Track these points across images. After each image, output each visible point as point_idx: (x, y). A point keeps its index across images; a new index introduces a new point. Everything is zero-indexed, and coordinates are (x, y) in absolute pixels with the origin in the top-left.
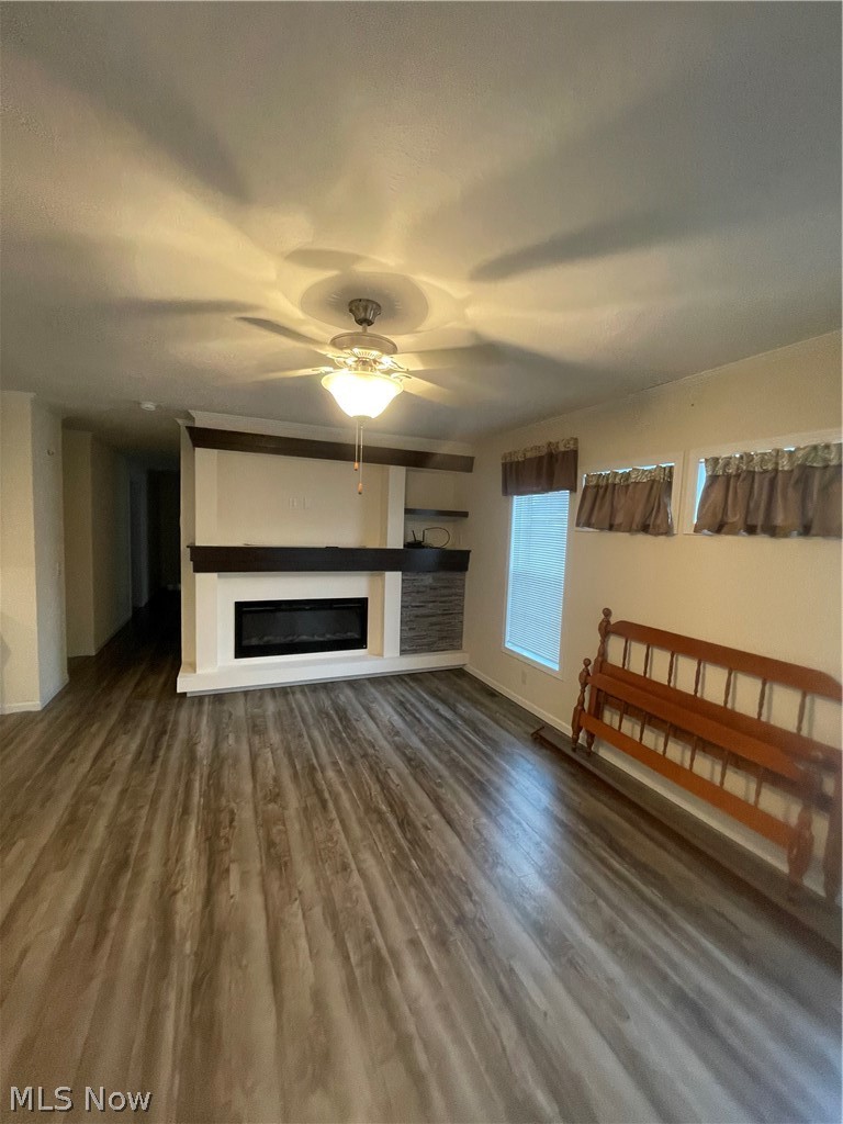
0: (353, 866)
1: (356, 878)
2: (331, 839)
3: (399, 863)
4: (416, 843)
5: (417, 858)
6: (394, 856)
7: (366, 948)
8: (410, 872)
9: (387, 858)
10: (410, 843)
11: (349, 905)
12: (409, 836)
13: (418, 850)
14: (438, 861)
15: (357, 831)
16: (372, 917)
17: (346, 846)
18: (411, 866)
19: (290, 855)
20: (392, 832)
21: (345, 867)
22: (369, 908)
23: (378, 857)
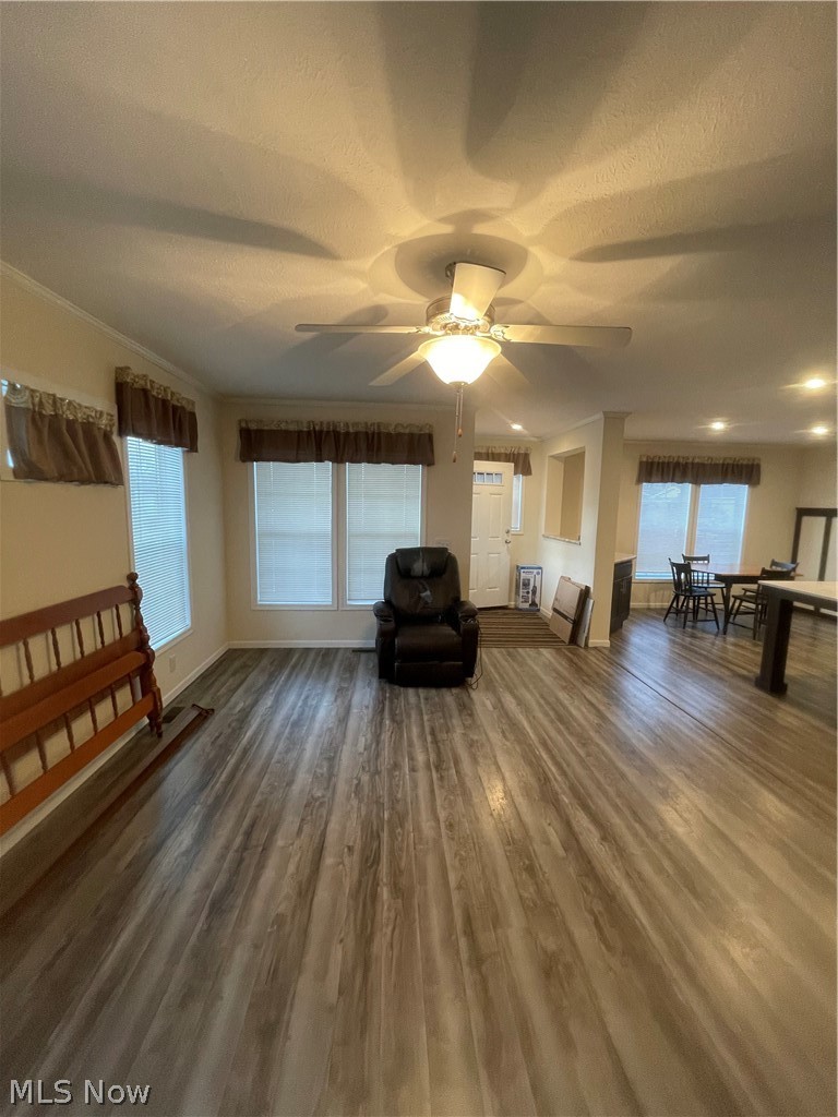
0: (443, 826)
1: (442, 815)
2: (462, 860)
3: (400, 819)
4: (372, 834)
5: (381, 819)
6: (402, 826)
7: (445, 774)
8: (393, 809)
9: (409, 826)
10: (379, 836)
11: (452, 798)
12: (375, 845)
13: (375, 828)
14: (363, 813)
15: (431, 863)
16: (436, 787)
17: (446, 847)
18: (391, 815)
19: (505, 851)
20: (392, 852)
21: (450, 826)
22: (437, 792)
23: (417, 828)
